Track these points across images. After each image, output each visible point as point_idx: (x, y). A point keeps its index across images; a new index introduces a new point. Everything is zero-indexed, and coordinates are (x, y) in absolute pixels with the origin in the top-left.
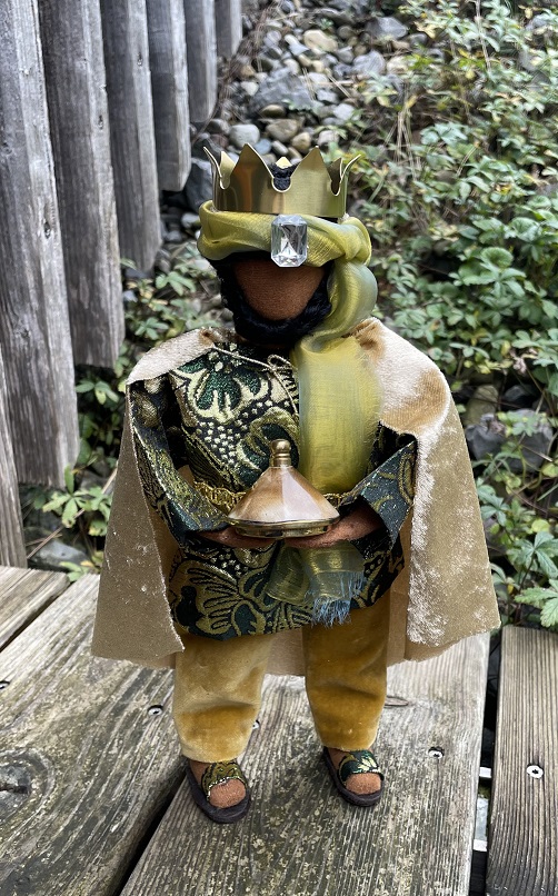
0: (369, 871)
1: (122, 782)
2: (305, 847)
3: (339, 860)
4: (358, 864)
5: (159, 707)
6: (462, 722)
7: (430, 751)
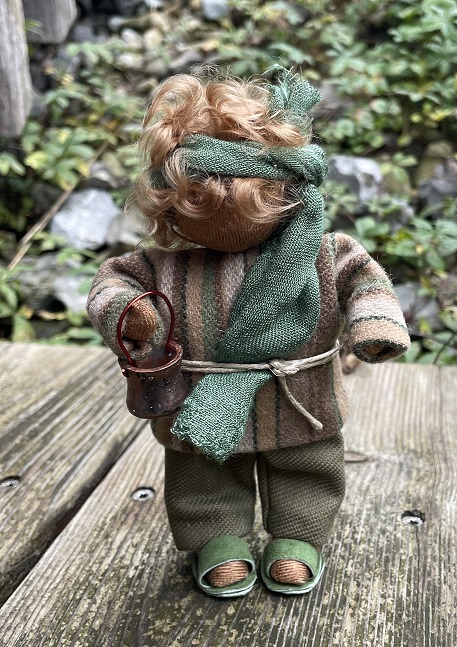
5: (17, 478)
6: (447, 477)
7: (403, 516)
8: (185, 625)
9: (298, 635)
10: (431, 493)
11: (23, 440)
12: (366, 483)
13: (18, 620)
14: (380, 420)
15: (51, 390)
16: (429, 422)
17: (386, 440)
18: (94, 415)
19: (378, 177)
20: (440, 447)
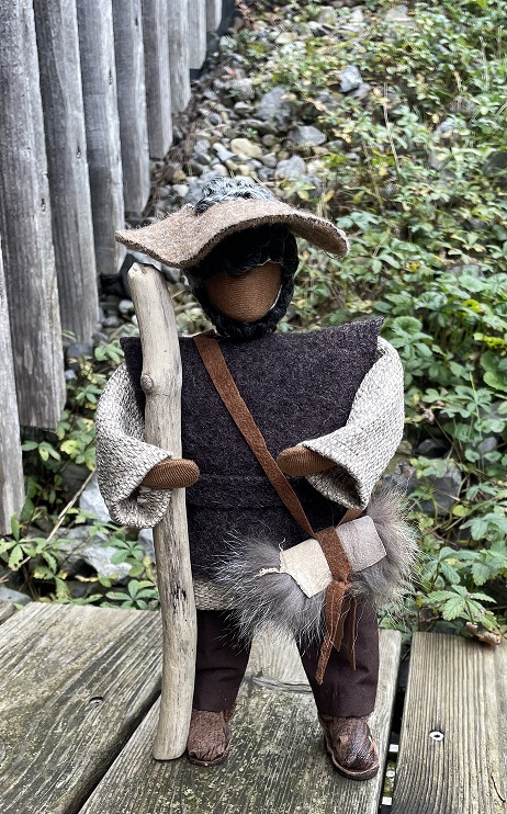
0: (287, 809)
1: (66, 752)
2: (230, 794)
3: (260, 802)
4: (277, 804)
5: (101, 698)
8: (216, 776)
9: (279, 781)
13: (122, 773)
18: (144, 659)
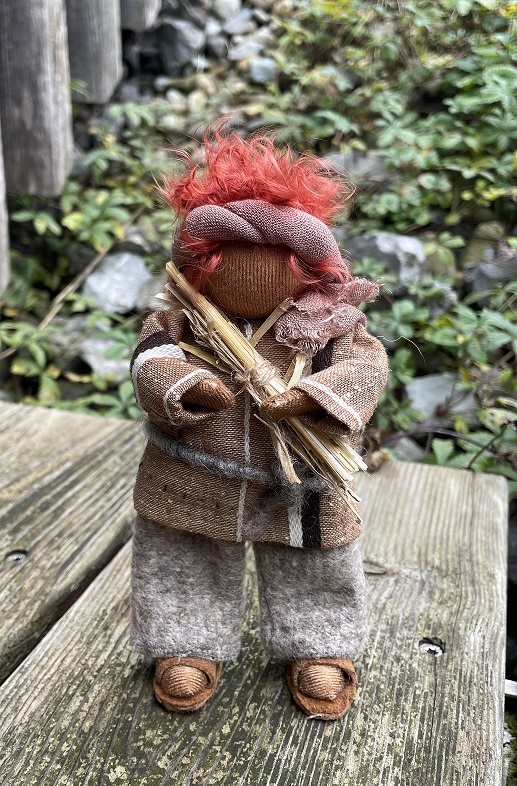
5: (24, 553)
6: (473, 603)
7: (421, 643)
8: (176, 740)
9: (296, 769)
10: (453, 619)
11: (34, 512)
12: (383, 599)
13: (9, 710)
14: (403, 529)
15: (67, 460)
16: (457, 537)
17: (408, 552)
18: (106, 492)
19: (421, 257)
20: (468, 567)
